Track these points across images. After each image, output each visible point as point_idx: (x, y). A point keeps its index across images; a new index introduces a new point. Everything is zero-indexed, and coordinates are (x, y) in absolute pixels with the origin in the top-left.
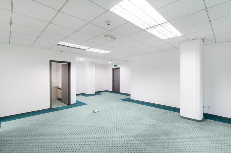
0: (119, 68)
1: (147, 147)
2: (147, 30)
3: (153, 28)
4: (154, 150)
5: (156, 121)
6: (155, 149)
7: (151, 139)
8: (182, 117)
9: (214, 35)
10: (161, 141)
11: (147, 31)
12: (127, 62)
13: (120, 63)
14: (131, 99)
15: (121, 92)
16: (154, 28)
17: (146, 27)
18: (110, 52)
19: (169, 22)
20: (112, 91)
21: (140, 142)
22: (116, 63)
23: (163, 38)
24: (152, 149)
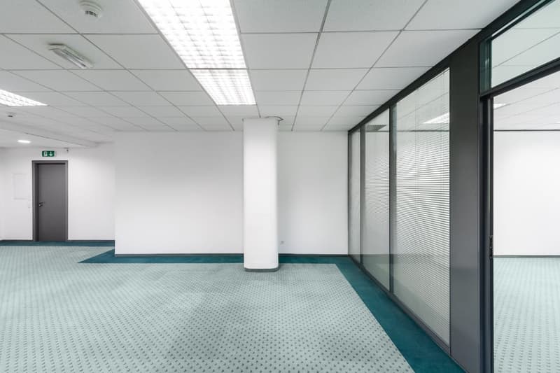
0: (63, 164)
1: (209, 362)
2: (197, 72)
3: (211, 72)
4: (224, 361)
5: (203, 294)
6: (227, 358)
7: (209, 340)
8: (248, 270)
9: (296, 117)
10: (231, 333)
11: (194, 74)
12: (94, 147)
13: (70, 145)
14: (117, 252)
15: (70, 238)
16: (214, 72)
17: (195, 64)
18: (40, 104)
19: (248, 69)
20: (30, 237)
21: (189, 361)
22: (49, 144)
23: (220, 101)
24: (221, 361)
